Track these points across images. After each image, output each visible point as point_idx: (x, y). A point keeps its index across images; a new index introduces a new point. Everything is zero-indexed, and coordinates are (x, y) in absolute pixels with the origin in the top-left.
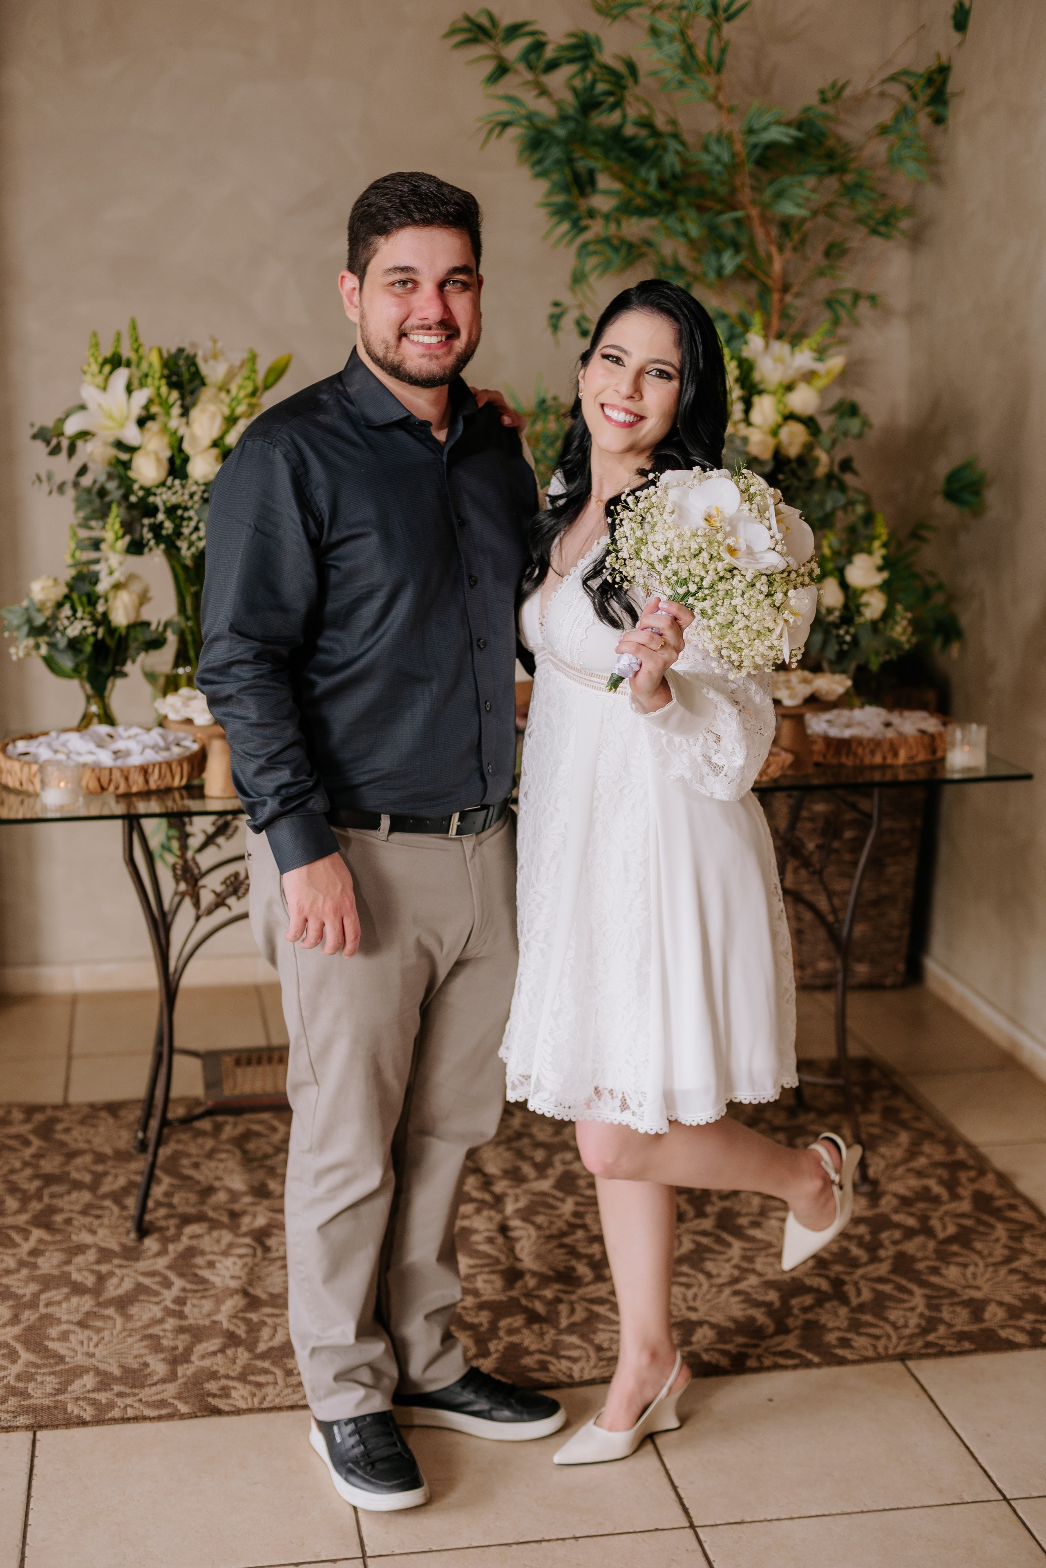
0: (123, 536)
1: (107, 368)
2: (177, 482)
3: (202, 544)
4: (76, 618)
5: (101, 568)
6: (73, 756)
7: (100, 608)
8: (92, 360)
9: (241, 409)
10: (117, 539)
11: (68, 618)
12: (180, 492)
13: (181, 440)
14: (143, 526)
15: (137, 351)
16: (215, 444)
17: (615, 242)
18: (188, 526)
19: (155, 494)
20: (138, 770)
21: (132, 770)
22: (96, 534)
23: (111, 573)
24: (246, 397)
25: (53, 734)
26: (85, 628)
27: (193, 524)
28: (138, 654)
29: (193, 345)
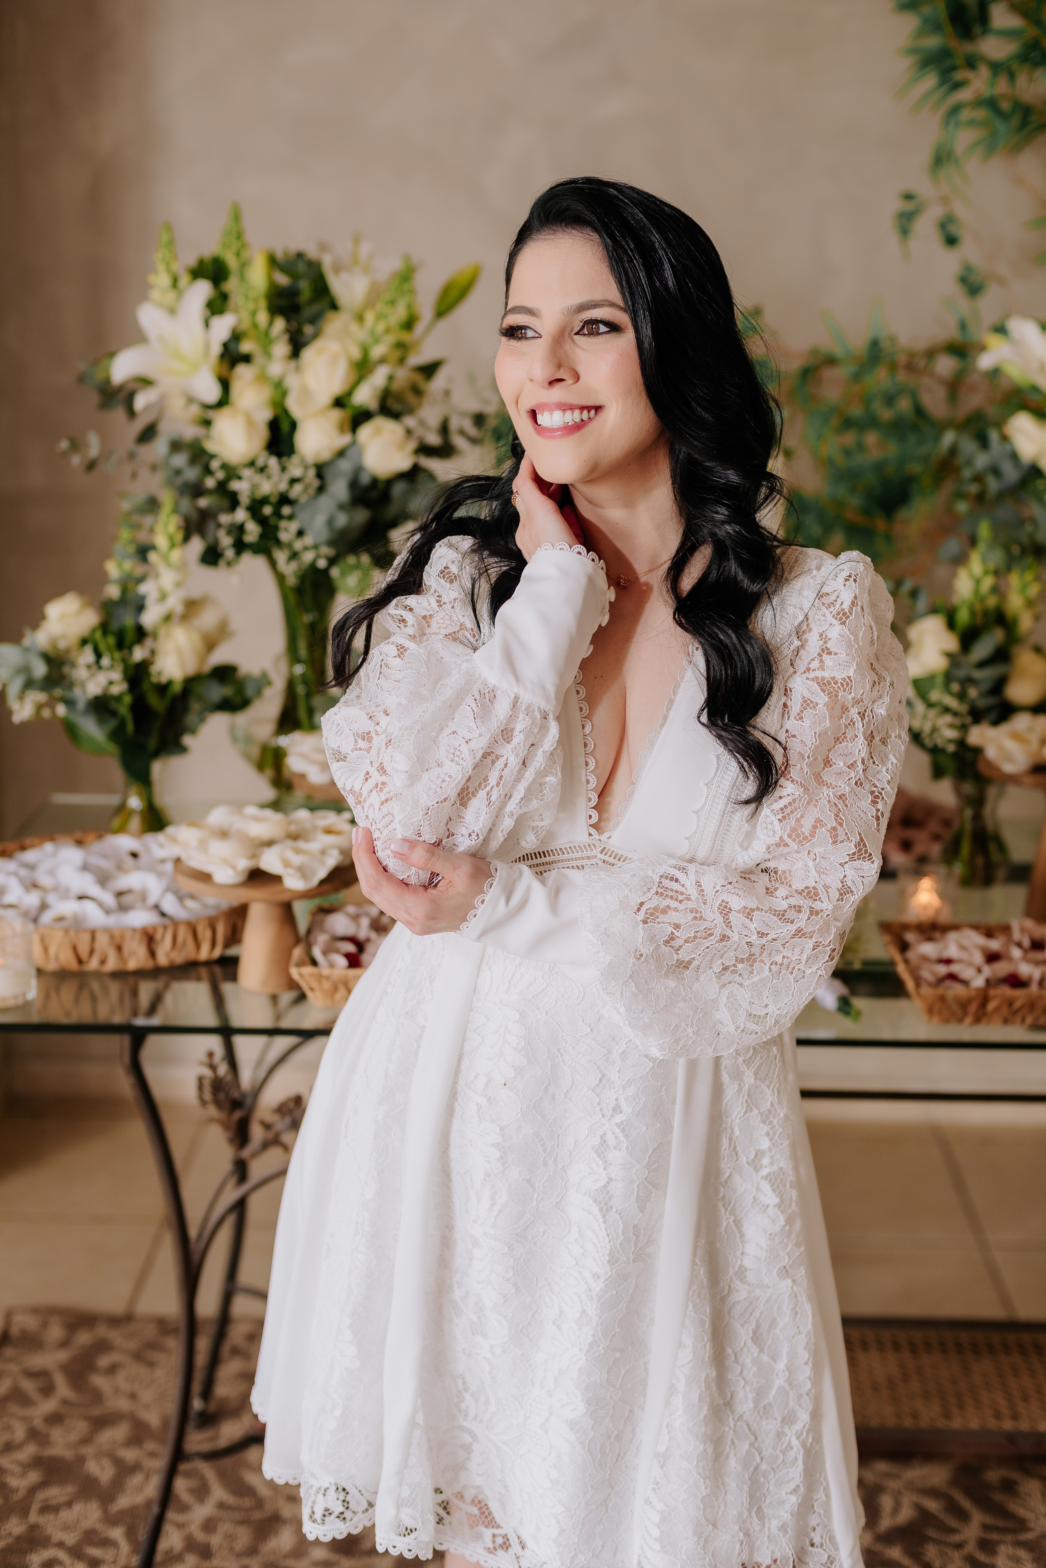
0: (187, 538)
1: (184, 279)
2: (273, 462)
3: (308, 557)
4: (100, 668)
5: (147, 589)
6: (51, 899)
7: (138, 654)
8: (161, 267)
9: (378, 351)
10: (173, 546)
11: (89, 667)
12: (276, 478)
13: (284, 394)
14: (219, 526)
15: (238, 254)
16: (339, 403)
17: (1005, 106)
18: (286, 530)
19: (240, 478)
20: (138, 935)
21: (128, 934)
22: (142, 537)
23: (163, 597)
24: (387, 331)
25: (49, 847)
26: (111, 683)
27: (294, 526)
28: (202, 720)
29: (323, 247)
